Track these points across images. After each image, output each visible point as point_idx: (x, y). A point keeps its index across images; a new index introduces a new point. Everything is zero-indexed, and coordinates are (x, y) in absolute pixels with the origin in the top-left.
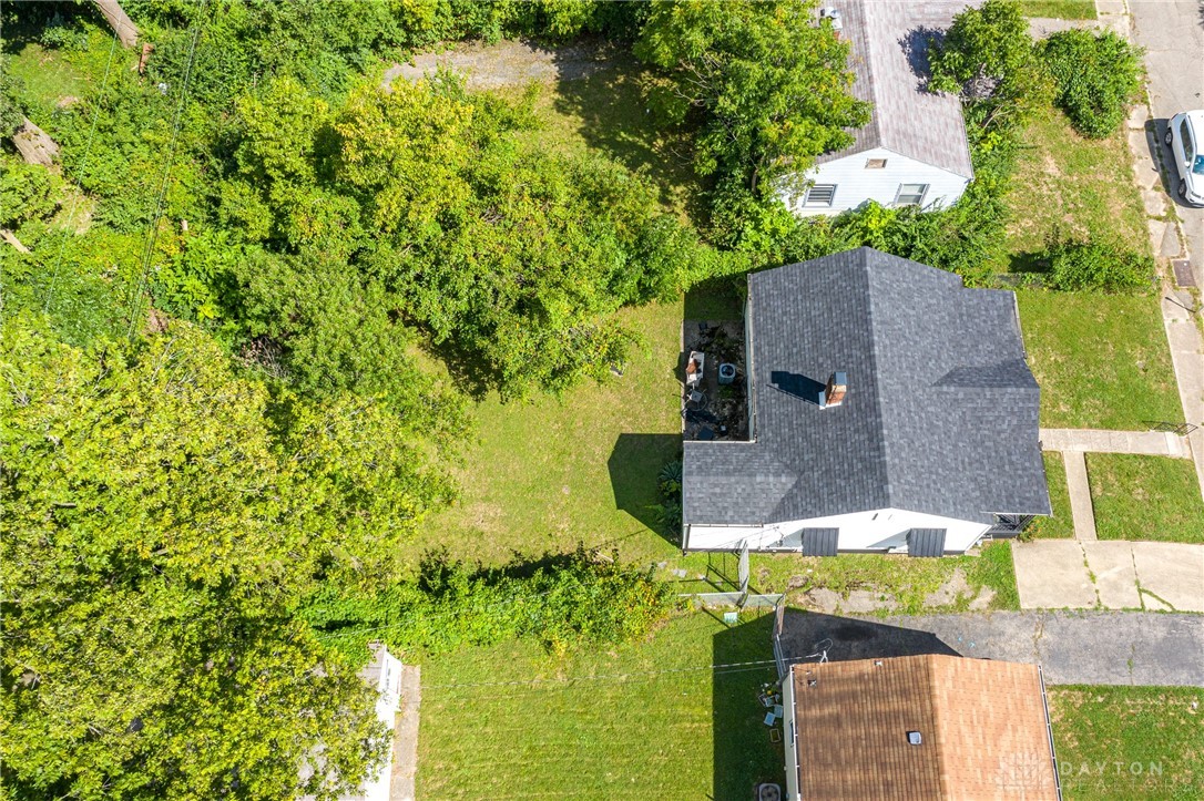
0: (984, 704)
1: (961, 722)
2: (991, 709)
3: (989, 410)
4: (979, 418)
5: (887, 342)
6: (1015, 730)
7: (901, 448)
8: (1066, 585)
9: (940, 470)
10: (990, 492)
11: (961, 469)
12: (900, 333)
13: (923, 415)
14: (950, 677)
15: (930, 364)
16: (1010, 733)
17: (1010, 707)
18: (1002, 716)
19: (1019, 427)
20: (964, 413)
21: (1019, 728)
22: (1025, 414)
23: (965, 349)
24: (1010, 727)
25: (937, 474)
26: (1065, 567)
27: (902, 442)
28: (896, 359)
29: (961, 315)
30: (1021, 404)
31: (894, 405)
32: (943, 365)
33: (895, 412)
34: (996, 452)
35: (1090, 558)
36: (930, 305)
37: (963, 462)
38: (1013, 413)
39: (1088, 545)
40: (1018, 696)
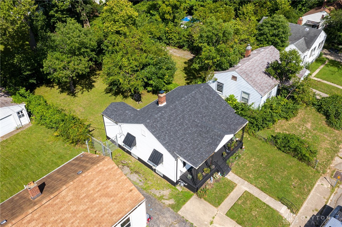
0: (110, 185)
1: (97, 179)
2: (111, 188)
3: (205, 133)
4: (200, 134)
5: (189, 101)
6: (113, 201)
7: (165, 119)
8: (200, 218)
9: (172, 133)
10: (183, 150)
11: (180, 139)
12: (197, 102)
13: (182, 120)
14: (108, 167)
15: (199, 115)
16: (110, 200)
17: (119, 195)
18: (113, 193)
19: (211, 143)
20: (197, 130)
21: (115, 203)
22: (216, 141)
23: (216, 122)
24: (112, 199)
25: (170, 133)
26: (205, 213)
27: (166, 118)
28: (188, 105)
29: (224, 116)
30: (216, 137)
31: (174, 111)
32: (204, 119)
33: (173, 112)
34: (197, 145)
35: (216, 217)
36: (215, 107)
37: (183, 139)
38: (212, 138)
39: (220, 214)
40: (126, 196)
